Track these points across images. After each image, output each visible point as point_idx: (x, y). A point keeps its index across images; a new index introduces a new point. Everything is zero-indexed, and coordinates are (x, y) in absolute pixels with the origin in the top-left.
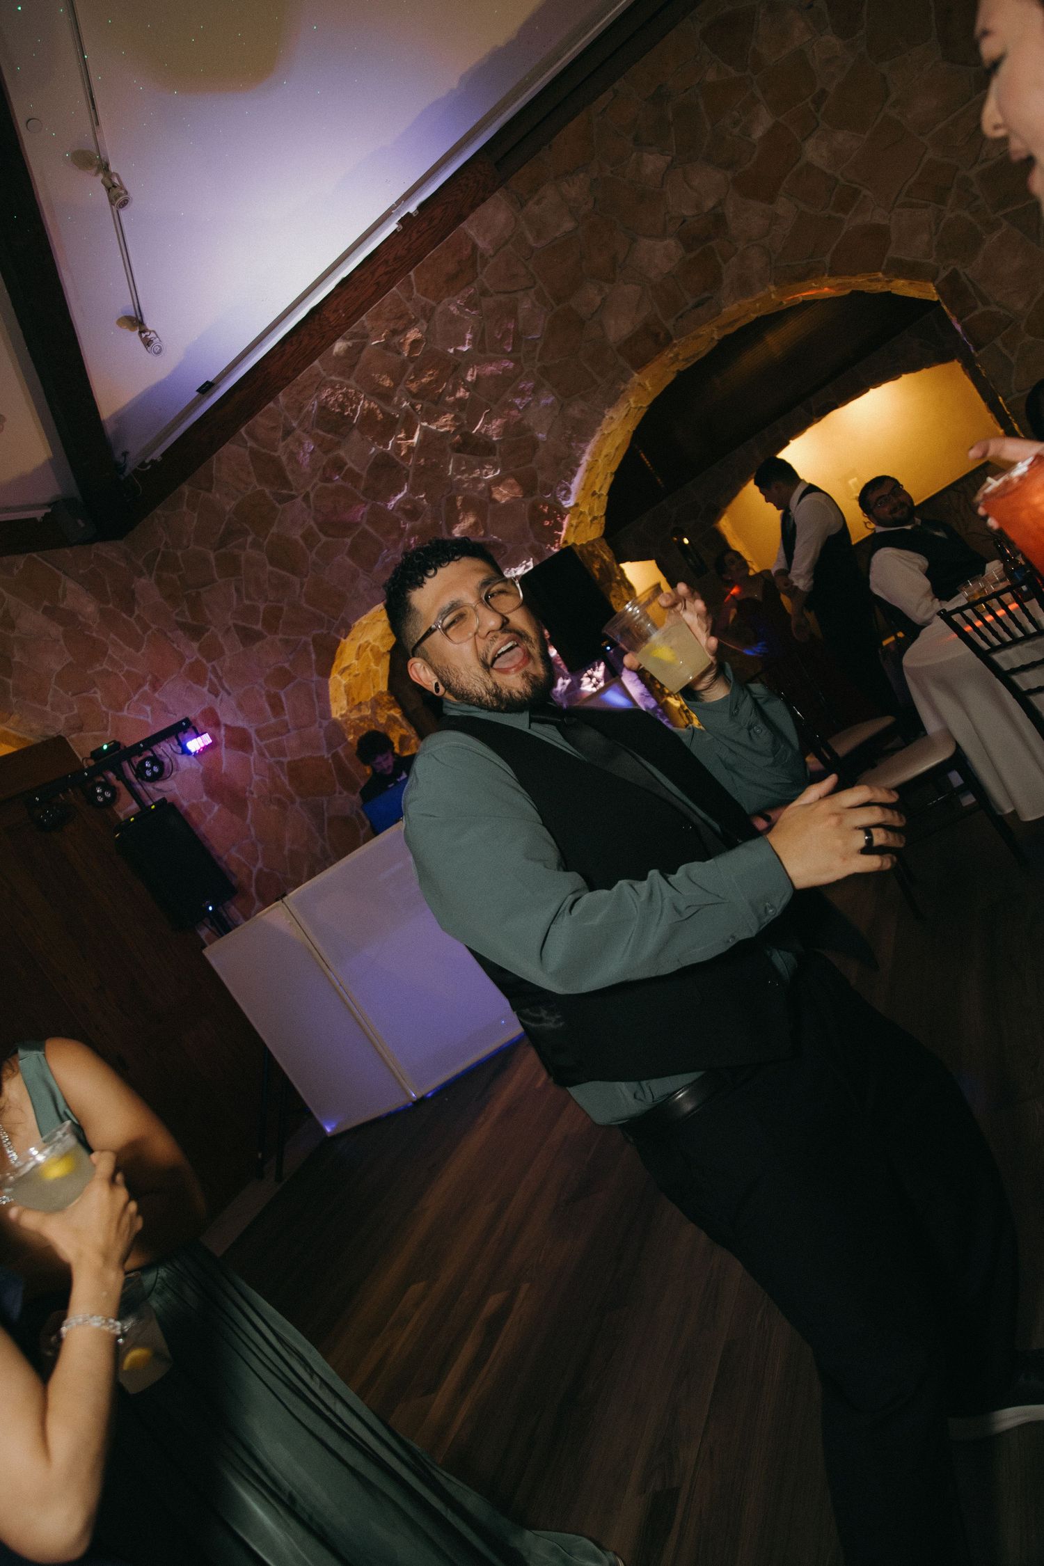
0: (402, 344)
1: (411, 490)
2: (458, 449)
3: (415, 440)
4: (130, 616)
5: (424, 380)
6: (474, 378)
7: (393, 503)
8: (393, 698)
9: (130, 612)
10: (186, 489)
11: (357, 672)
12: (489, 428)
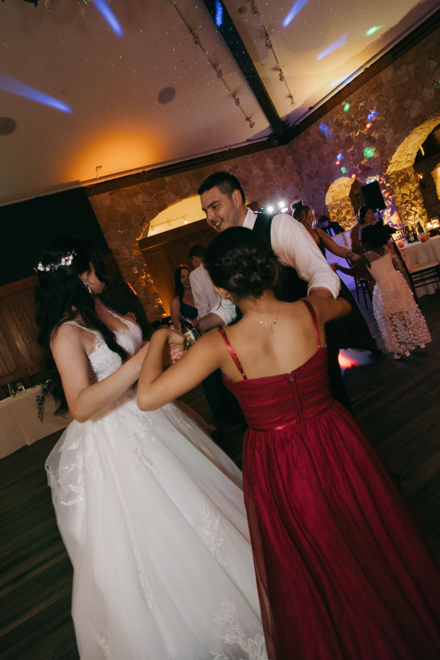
0: (359, 106)
1: (354, 148)
2: (367, 139)
3: (357, 134)
4: (282, 168)
5: (362, 118)
6: (374, 120)
7: (349, 151)
8: (350, 198)
9: (282, 167)
10: (302, 134)
11: (337, 191)
12: (375, 135)
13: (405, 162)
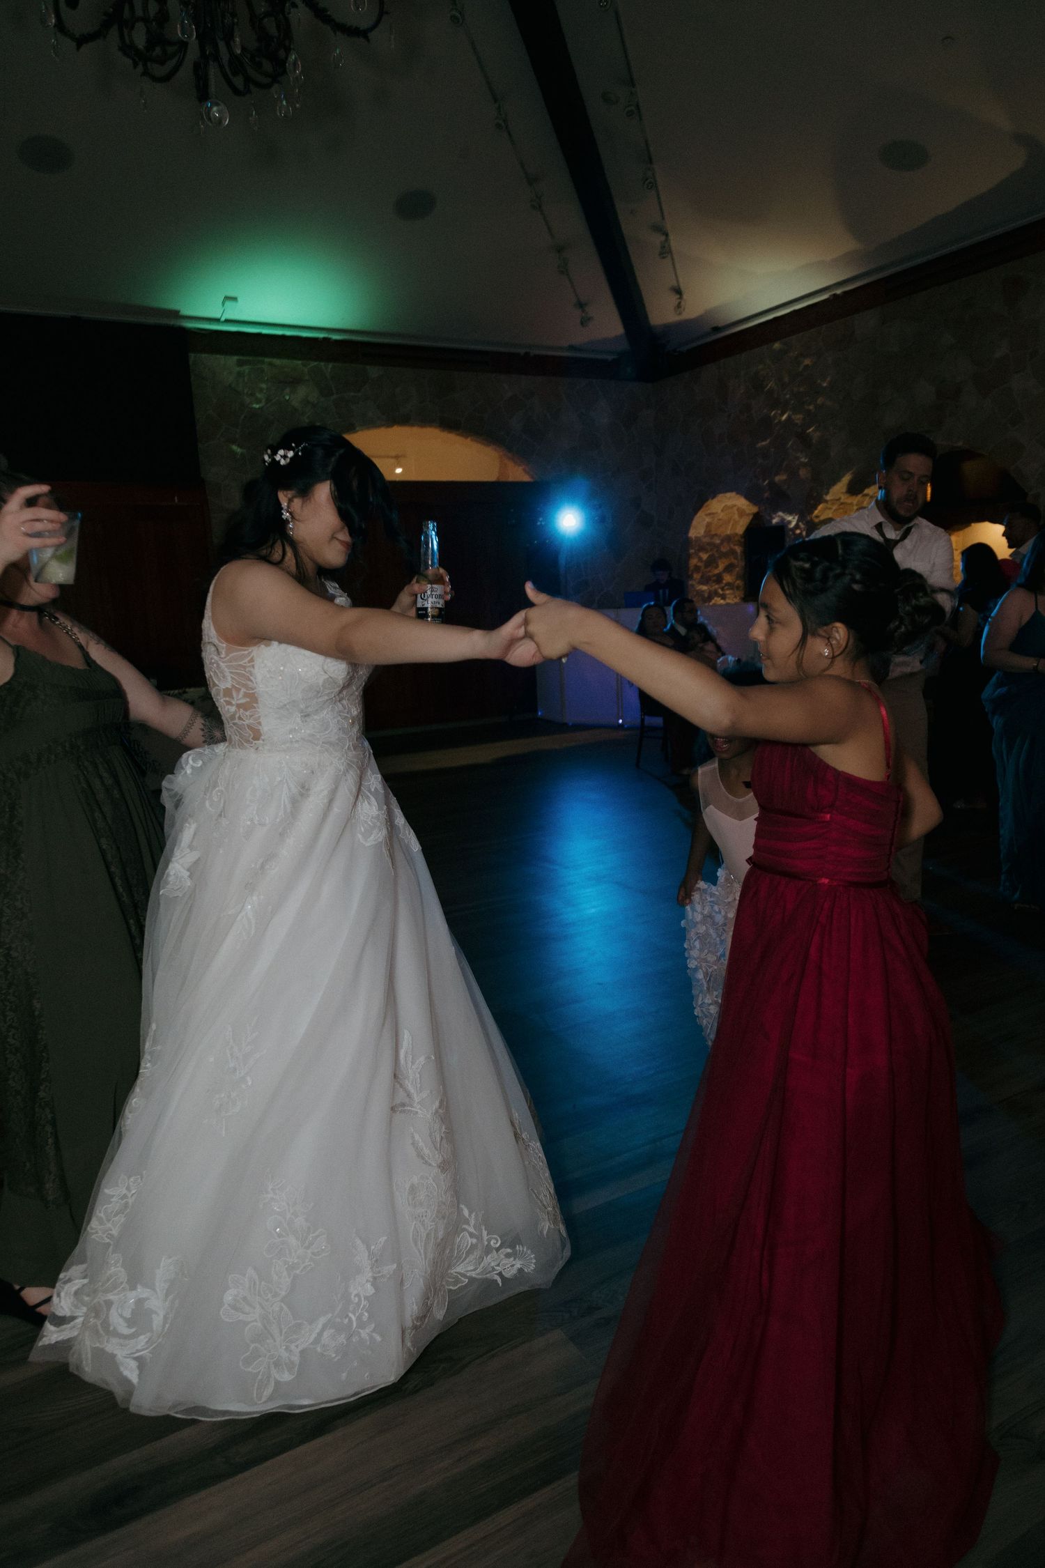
1: (770, 443)
2: (797, 436)
4: (626, 431)
5: (801, 389)
8: (743, 540)
9: (628, 428)
10: (686, 375)
11: (721, 517)
12: (815, 433)
13: (855, 508)
